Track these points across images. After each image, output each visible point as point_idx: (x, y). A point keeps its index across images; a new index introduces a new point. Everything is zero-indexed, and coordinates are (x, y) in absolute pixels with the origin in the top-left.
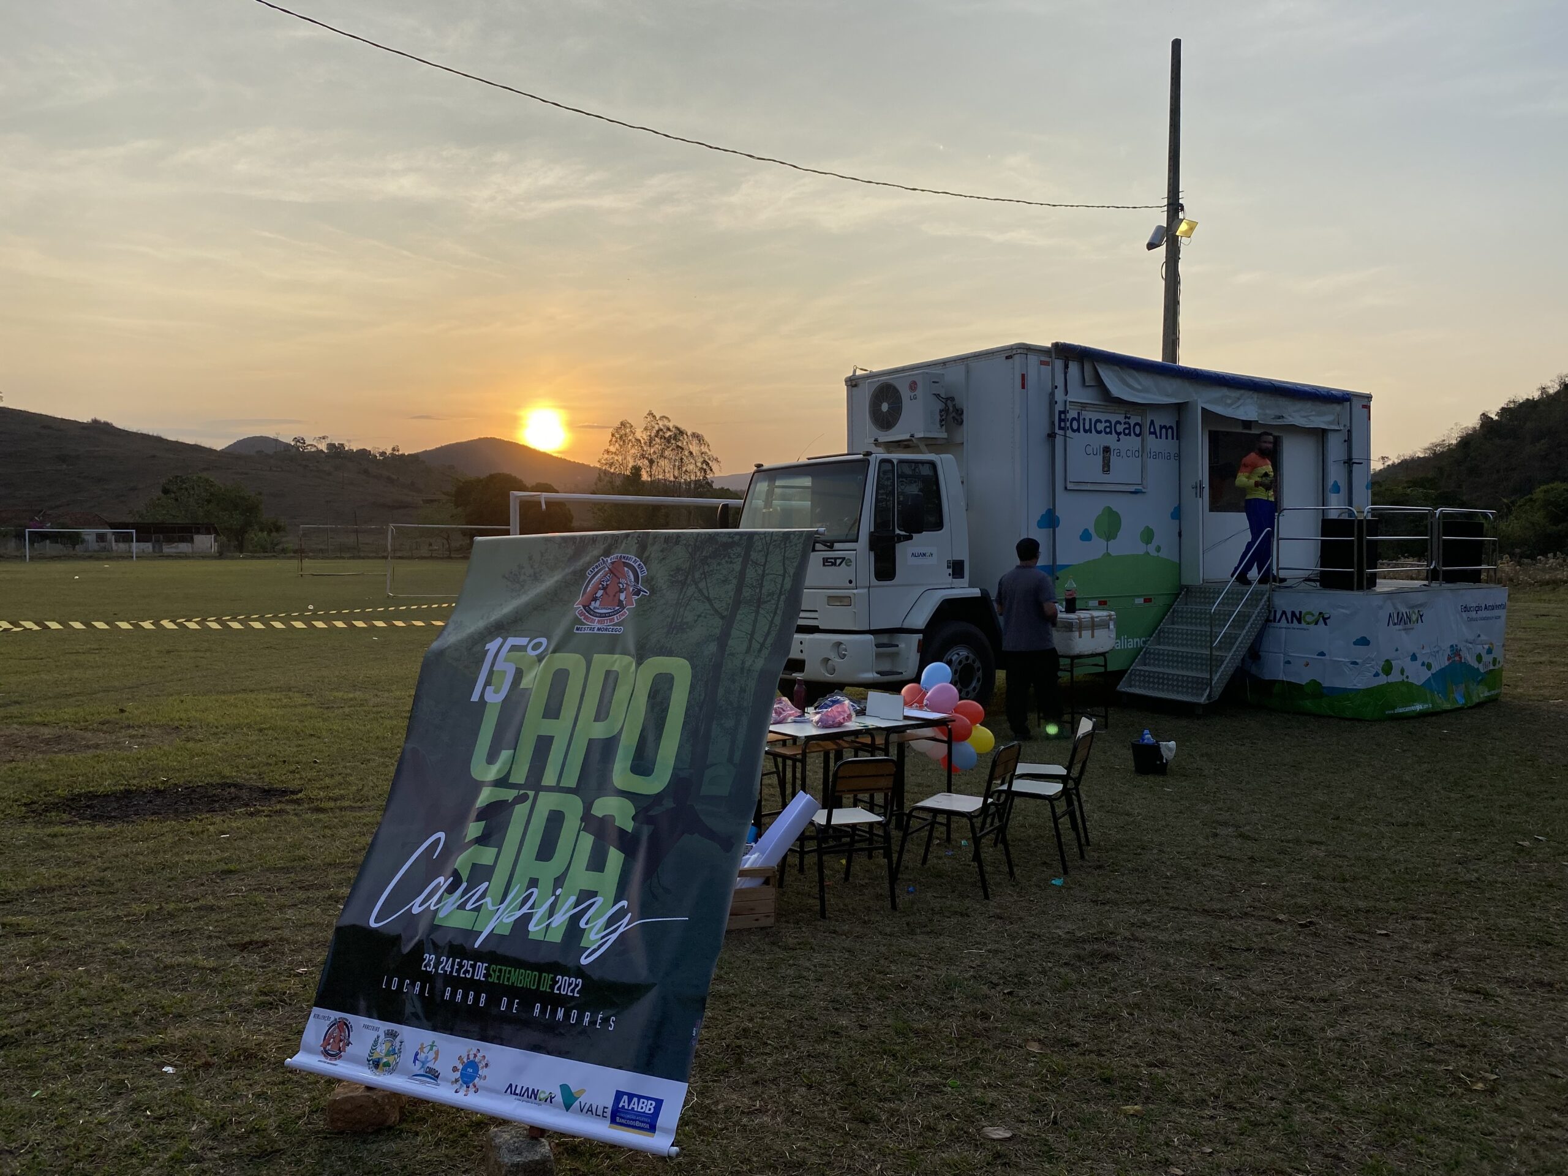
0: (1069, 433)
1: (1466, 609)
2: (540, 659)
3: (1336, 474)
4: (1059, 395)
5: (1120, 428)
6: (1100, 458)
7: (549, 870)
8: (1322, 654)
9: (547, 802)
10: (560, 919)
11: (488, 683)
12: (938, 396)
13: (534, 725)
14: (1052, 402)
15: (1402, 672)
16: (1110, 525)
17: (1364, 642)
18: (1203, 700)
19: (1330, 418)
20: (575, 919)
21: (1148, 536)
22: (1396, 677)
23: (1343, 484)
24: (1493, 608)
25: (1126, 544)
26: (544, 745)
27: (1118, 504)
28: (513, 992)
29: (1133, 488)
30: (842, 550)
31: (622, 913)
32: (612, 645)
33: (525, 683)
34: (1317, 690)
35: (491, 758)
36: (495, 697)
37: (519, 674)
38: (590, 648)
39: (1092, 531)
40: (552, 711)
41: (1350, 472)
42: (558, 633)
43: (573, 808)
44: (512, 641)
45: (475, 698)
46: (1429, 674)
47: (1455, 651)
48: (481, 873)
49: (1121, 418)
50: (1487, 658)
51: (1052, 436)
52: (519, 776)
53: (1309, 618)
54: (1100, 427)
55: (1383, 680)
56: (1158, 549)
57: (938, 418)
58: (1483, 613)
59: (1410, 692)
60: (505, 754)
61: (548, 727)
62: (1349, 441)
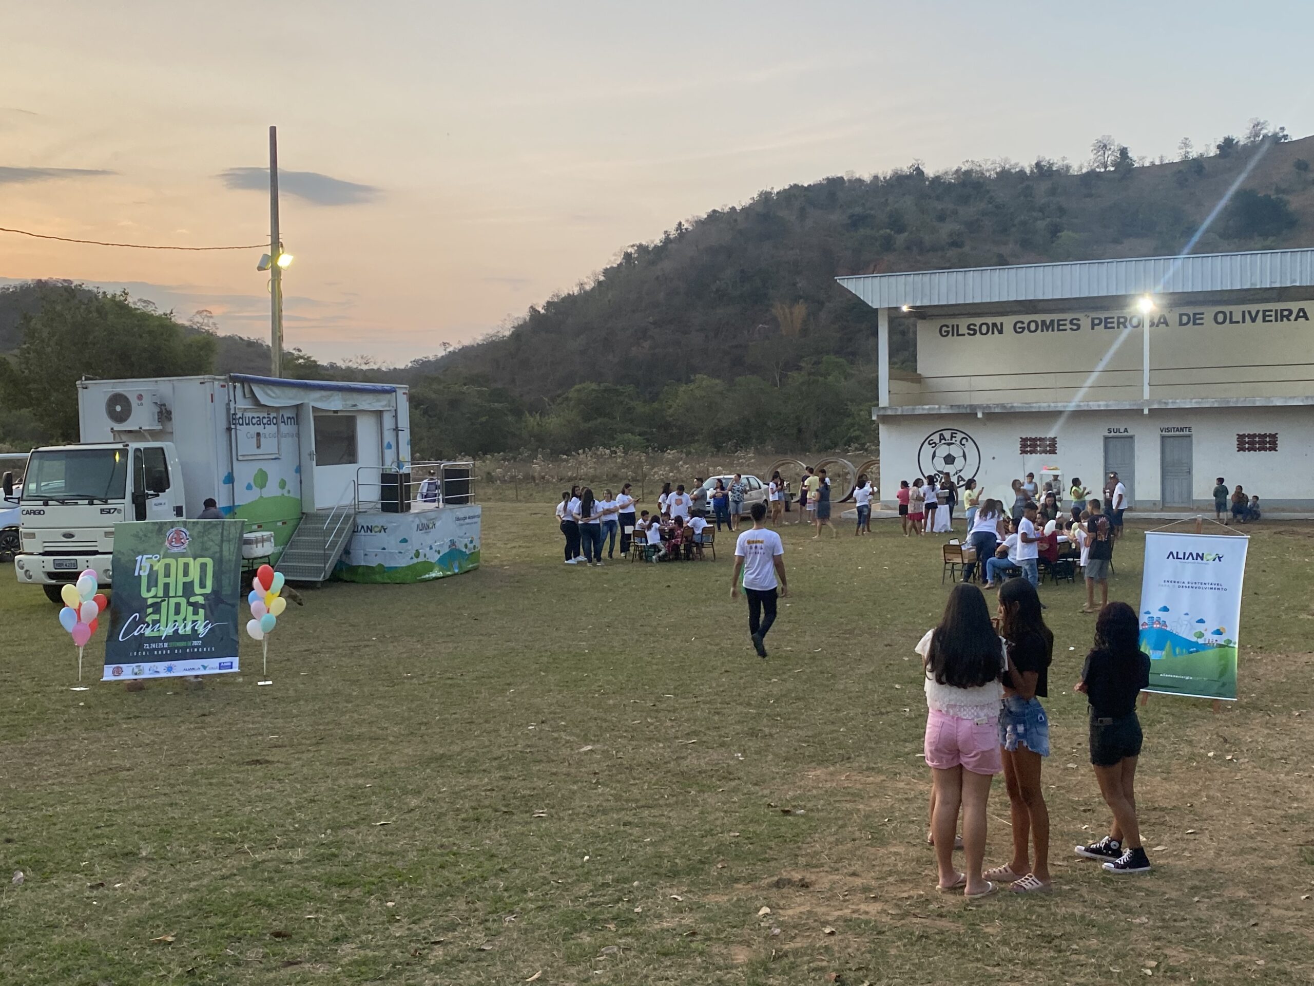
0: (238, 427)
1: (458, 519)
2: (159, 561)
3: (389, 437)
4: (232, 405)
5: (265, 421)
6: (255, 439)
7: (180, 618)
8: (384, 549)
9: (173, 601)
10: (189, 628)
11: (140, 569)
12: (156, 403)
13: (162, 580)
14: (228, 410)
15: (425, 556)
16: (262, 479)
17: (405, 541)
18: (321, 579)
19: (384, 403)
20: (193, 628)
21: (283, 484)
22: (421, 559)
23: (394, 444)
24: (473, 517)
25: (272, 490)
26: (167, 586)
27: (265, 466)
28: (178, 648)
29: (273, 457)
30: (113, 503)
31: (207, 624)
32: (183, 555)
33: (155, 568)
34: (382, 569)
35: (149, 590)
36: (144, 574)
37: (152, 566)
38: (176, 556)
39: (252, 484)
40: (167, 575)
41: (397, 436)
42: (162, 553)
43: (183, 601)
44: (145, 556)
45: (136, 574)
46: (439, 556)
47: (453, 543)
48: (156, 622)
49: (266, 416)
50: (471, 546)
51: (229, 429)
52: (161, 594)
53: (377, 529)
54: (254, 421)
55: (415, 561)
56: (289, 492)
57: (156, 417)
58: (468, 521)
59: (429, 567)
60: (153, 589)
61: (167, 580)
62: (396, 417)
